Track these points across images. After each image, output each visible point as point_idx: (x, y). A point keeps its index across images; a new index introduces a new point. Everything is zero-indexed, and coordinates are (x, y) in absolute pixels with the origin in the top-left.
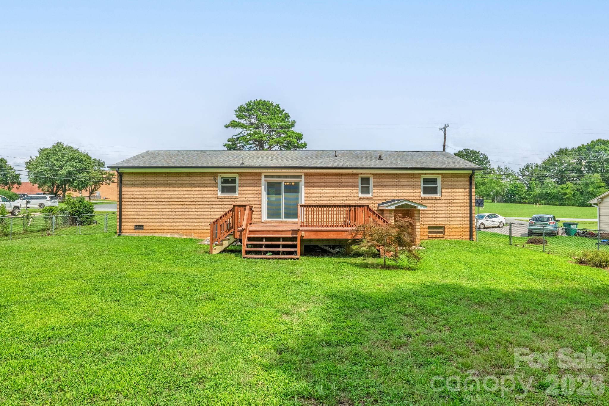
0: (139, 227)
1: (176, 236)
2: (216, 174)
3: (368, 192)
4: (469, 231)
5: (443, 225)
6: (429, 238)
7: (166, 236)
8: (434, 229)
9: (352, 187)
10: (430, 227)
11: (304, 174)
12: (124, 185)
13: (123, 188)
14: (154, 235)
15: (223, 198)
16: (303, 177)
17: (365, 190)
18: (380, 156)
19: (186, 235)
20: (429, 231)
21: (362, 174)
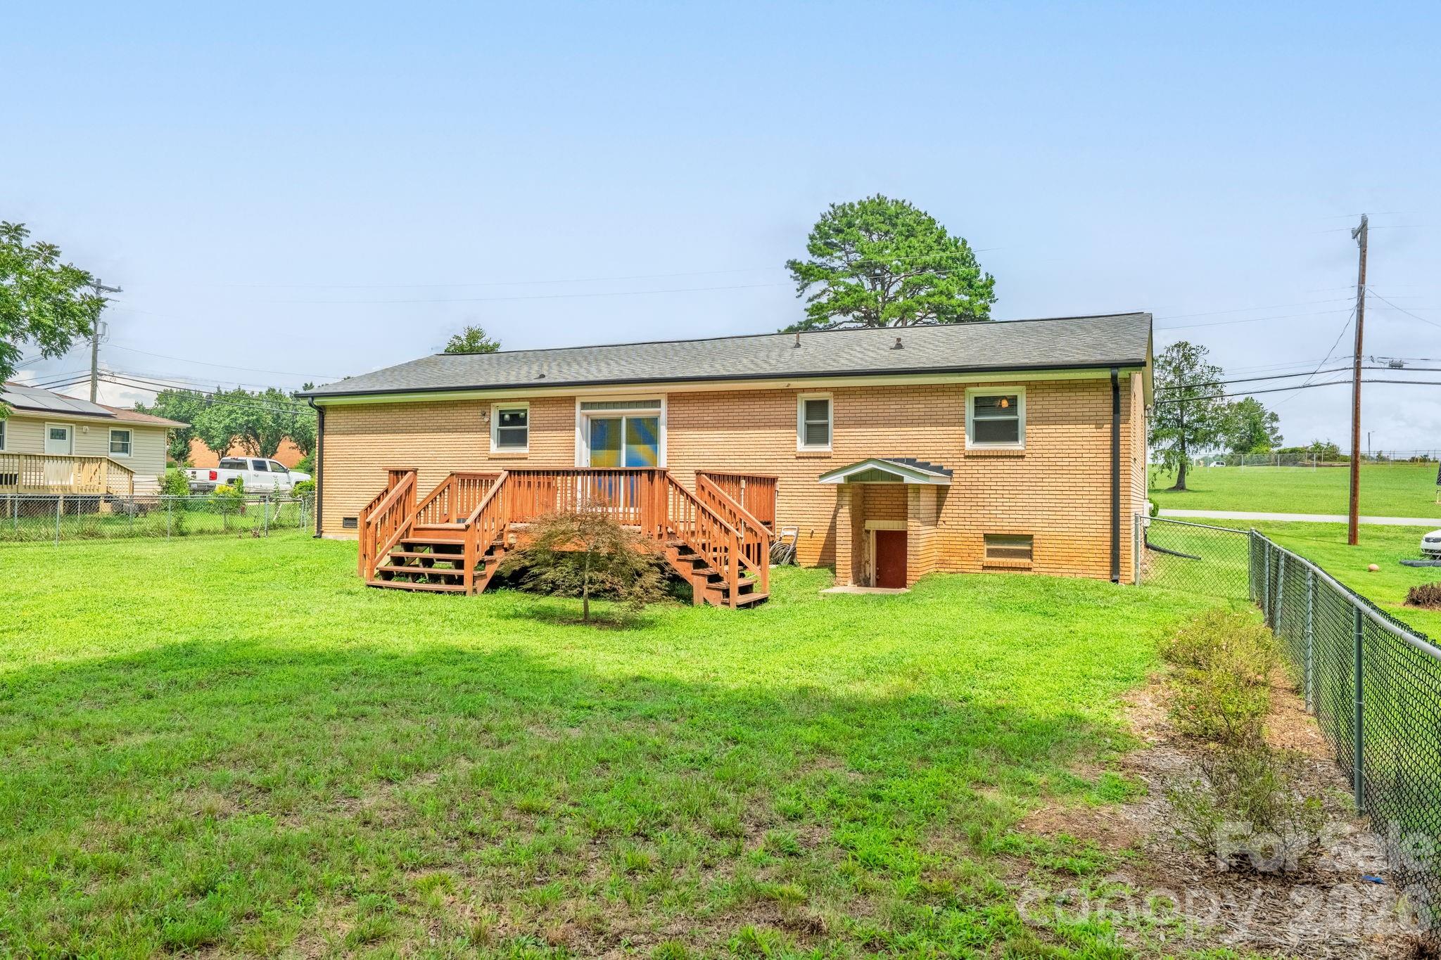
2: (487, 403)
3: (825, 440)
4: (1109, 552)
5: (1030, 533)
6: (984, 568)
8: (1003, 543)
9: (780, 427)
10: (989, 538)
11: (664, 395)
12: (325, 432)
13: (326, 438)
15: (499, 459)
16: (664, 404)
17: (816, 433)
18: (899, 340)
20: (988, 550)
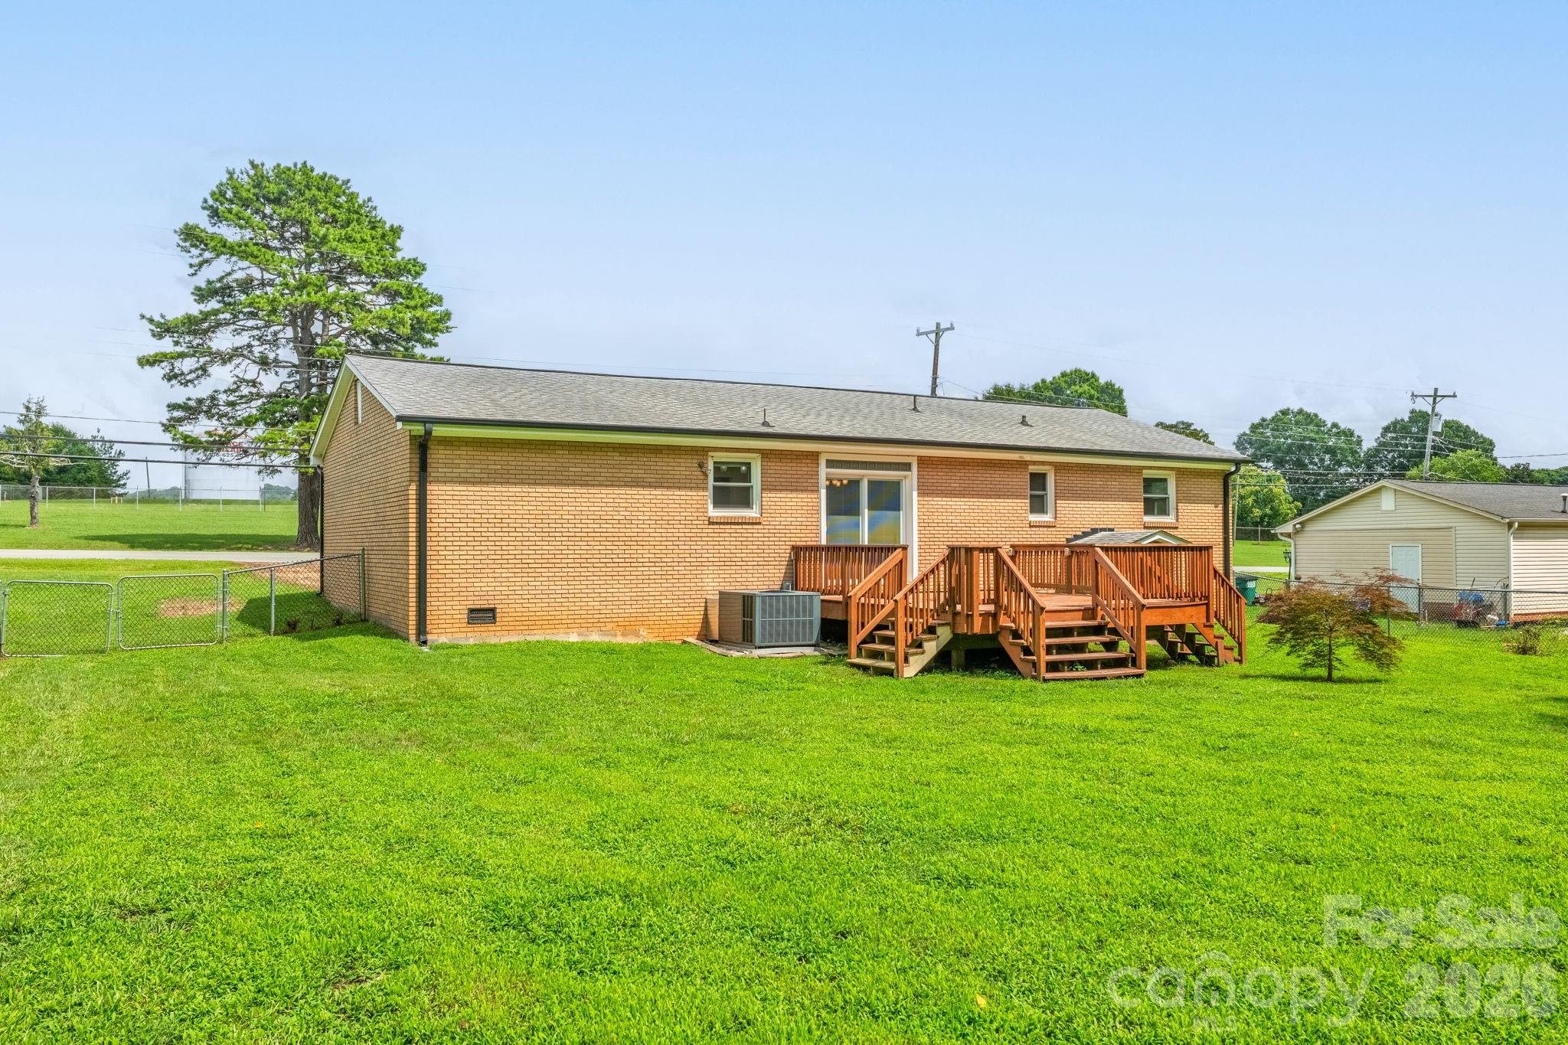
0: (483, 615)
1: (595, 637)
2: (705, 451)
7: (565, 639)
9: (1016, 497)
11: (916, 458)
12: (431, 479)
13: (433, 489)
14: (529, 638)
15: (724, 523)
16: (915, 468)
17: (1038, 505)
18: (1024, 417)
19: (623, 635)
21: (1034, 463)
